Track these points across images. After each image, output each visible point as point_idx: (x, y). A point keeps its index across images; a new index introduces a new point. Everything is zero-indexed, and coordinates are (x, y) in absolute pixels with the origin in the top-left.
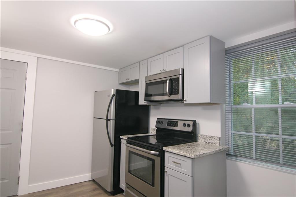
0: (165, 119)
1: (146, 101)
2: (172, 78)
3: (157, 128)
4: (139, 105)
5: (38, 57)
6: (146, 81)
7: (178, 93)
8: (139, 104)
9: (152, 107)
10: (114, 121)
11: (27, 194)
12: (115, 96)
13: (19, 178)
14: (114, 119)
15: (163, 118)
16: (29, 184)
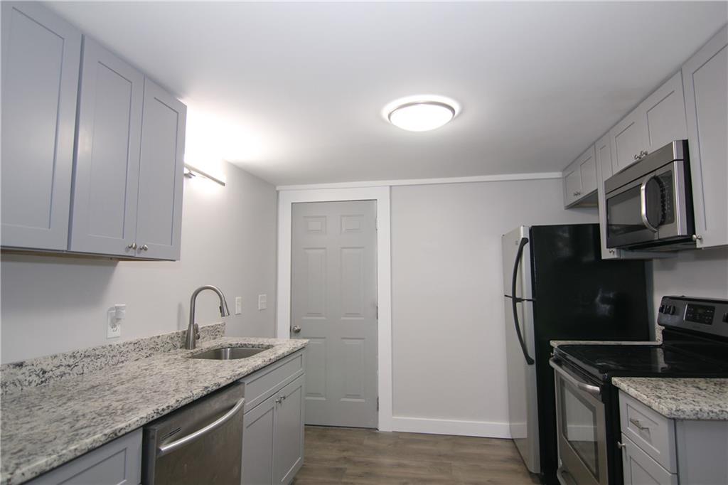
0: (682, 299)
1: (614, 250)
2: (658, 173)
3: (664, 328)
4: (605, 260)
5: (391, 186)
6: (606, 194)
7: (673, 220)
8: (603, 258)
9: (655, 263)
10: (531, 303)
11: (391, 431)
12: (528, 244)
13: (378, 399)
14: (531, 298)
15: (678, 295)
16: (393, 414)
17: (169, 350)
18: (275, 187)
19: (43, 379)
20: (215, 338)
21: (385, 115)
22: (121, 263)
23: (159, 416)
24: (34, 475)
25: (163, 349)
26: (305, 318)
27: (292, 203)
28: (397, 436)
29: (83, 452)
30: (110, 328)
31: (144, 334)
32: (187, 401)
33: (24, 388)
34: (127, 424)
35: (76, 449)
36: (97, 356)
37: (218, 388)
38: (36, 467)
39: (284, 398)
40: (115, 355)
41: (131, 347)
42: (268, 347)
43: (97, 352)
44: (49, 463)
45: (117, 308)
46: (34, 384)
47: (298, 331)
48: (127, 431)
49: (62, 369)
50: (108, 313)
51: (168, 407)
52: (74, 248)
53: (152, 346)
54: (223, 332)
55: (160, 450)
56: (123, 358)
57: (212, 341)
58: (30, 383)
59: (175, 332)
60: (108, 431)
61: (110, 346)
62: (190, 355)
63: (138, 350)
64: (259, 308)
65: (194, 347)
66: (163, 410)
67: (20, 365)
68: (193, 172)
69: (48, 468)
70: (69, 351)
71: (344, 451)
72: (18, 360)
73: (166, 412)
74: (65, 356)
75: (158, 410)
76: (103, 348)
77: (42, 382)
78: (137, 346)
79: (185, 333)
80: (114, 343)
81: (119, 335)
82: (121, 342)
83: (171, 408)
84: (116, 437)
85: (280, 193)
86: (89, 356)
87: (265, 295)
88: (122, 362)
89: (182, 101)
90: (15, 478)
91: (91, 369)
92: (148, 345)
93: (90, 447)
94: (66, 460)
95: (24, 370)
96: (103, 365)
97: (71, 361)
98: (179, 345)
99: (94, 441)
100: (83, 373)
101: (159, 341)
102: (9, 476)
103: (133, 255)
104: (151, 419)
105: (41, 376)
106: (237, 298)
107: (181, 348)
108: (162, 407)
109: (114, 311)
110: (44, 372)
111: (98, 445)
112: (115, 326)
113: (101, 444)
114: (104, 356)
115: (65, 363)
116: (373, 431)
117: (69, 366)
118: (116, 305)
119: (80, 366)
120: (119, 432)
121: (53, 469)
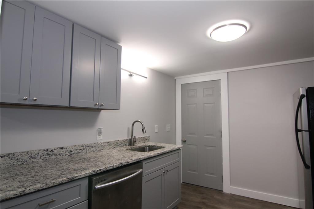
5: (228, 73)
10: (308, 133)
11: (229, 193)
12: (305, 98)
13: (223, 177)
14: (308, 130)
16: (231, 185)
17: (123, 146)
18: (174, 77)
19: (71, 154)
20: (144, 142)
21: (208, 35)
22: (102, 111)
23: (95, 173)
24: (35, 190)
25: (120, 145)
26: (188, 136)
27: (182, 84)
28: (232, 196)
29: (58, 184)
30: (98, 136)
31: (112, 139)
32: (110, 168)
33: (64, 157)
34: (79, 175)
35: (54, 183)
36: (92, 147)
37: (127, 164)
38: (35, 187)
39: (167, 171)
40: (101, 147)
41: (107, 144)
42: (164, 147)
43: (92, 145)
44: (42, 186)
45: (100, 129)
46: (67, 156)
47: (185, 141)
48: (79, 178)
49: (78, 151)
50: (97, 130)
51: (100, 170)
52: (71, 105)
53: (115, 144)
54: (149, 140)
55: (95, 187)
56: (103, 148)
57: (143, 143)
58: (66, 155)
59: (126, 139)
60: (70, 177)
61: (97, 143)
62: (130, 149)
63: (109, 145)
64: (167, 130)
65: (133, 146)
66: (98, 171)
67: (62, 148)
68: (132, 74)
69: (41, 189)
70: (81, 144)
71: (203, 199)
72: (61, 146)
73: (99, 172)
74: (79, 146)
75: (95, 170)
76: (95, 144)
77: (70, 155)
78: (109, 143)
79: (130, 140)
80: (99, 142)
81: (101, 139)
82: (102, 142)
83: (101, 170)
84: (73, 180)
85: (176, 80)
86: (89, 146)
87: (170, 125)
88: (103, 149)
89: (119, 44)
90: (26, 191)
91: (90, 151)
92: (114, 143)
93: (61, 182)
94: (49, 186)
95: (63, 150)
96: (95, 150)
97: (82, 148)
98: (127, 144)
99: (63, 180)
100: (86, 153)
101: (119, 142)
102: (24, 190)
103: (98, 108)
104: (91, 174)
105: (70, 153)
106: (155, 126)
107: (129, 145)
108: (97, 170)
109: (99, 130)
110: (71, 151)
111: (64, 182)
112: (100, 135)
113: (66, 182)
114: (95, 147)
115: (79, 148)
116: (220, 192)
117: (81, 150)
118: (100, 127)
119: (85, 150)
120: (75, 178)
121: (43, 189)
